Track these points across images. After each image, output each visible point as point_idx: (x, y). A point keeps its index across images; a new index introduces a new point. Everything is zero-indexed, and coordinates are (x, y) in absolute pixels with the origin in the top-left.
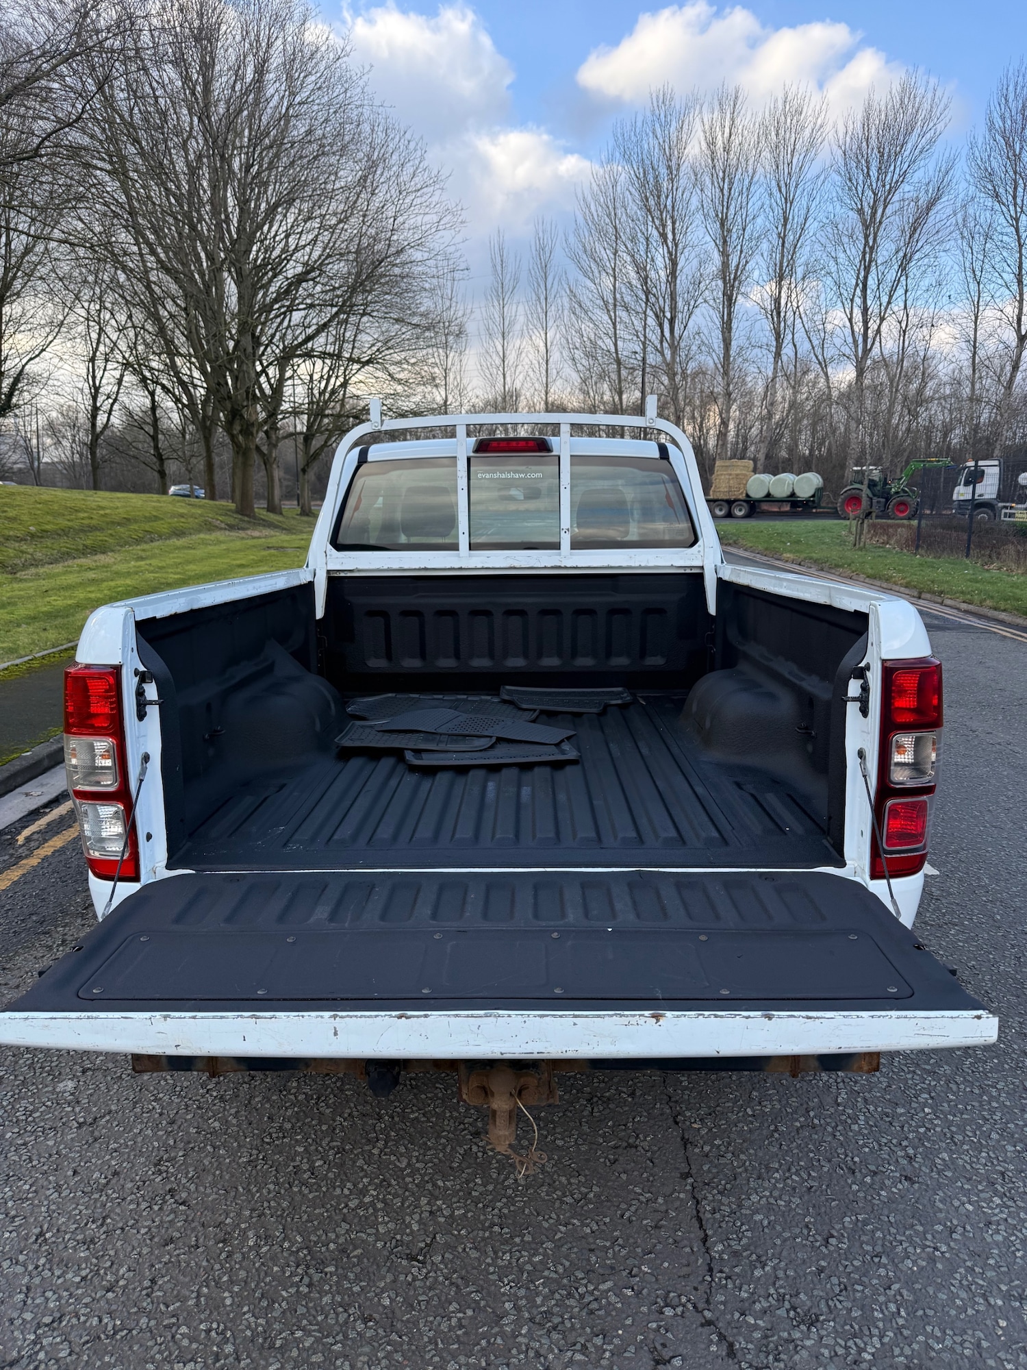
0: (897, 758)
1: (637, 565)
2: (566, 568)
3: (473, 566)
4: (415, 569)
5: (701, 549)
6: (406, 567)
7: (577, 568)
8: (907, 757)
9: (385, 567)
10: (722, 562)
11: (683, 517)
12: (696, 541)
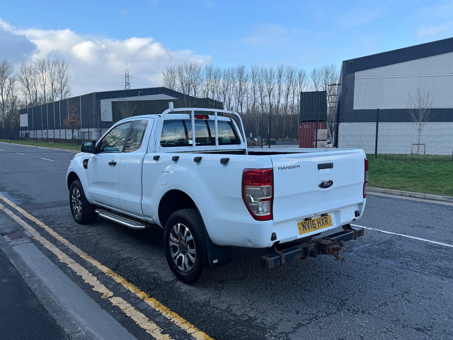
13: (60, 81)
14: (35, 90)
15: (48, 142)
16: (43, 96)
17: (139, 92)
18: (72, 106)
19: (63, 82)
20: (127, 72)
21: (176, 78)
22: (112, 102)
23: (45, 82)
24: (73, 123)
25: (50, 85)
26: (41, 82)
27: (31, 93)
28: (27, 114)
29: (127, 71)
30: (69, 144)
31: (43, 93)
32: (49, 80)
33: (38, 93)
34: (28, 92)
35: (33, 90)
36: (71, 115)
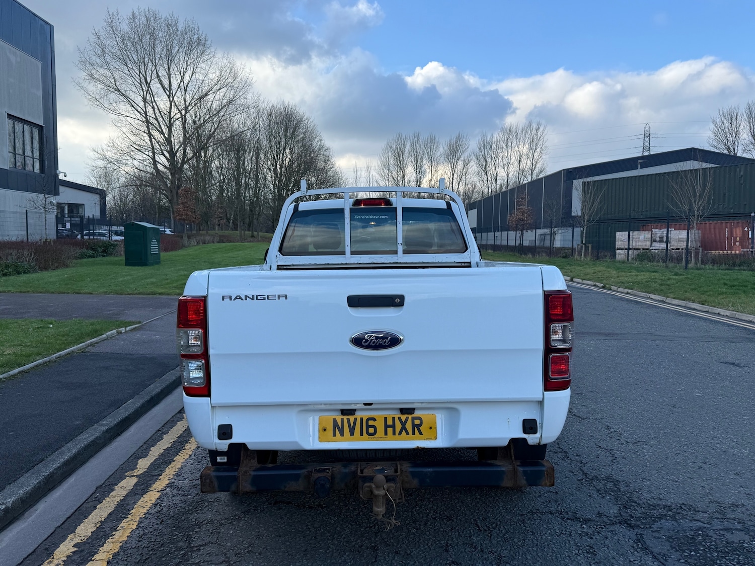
0: (554, 337)
1: (437, 261)
2: (400, 263)
3: (352, 262)
4: (323, 265)
5: (469, 253)
6: (318, 263)
7: (406, 263)
8: (559, 336)
9: (308, 263)
10: (480, 260)
11: (459, 237)
12: (467, 249)
13: (531, 155)
14: (495, 174)
15: (486, 250)
16: (506, 181)
17: (639, 161)
18: (522, 193)
19: (535, 157)
20: (647, 129)
21: (742, 127)
22: (584, 183)
23: (509, 160)
24: (523, 220)
25: (516, 164)
26: (504, 161)
27: (489, 179)
28: (476, 209)
29: (648, 126)
30: (511, 253)
31: (506, 176)
32: (515, 156)
33: (498, 178)
34: (486, 177)
35: (492, 173)
36: (519, 209)
